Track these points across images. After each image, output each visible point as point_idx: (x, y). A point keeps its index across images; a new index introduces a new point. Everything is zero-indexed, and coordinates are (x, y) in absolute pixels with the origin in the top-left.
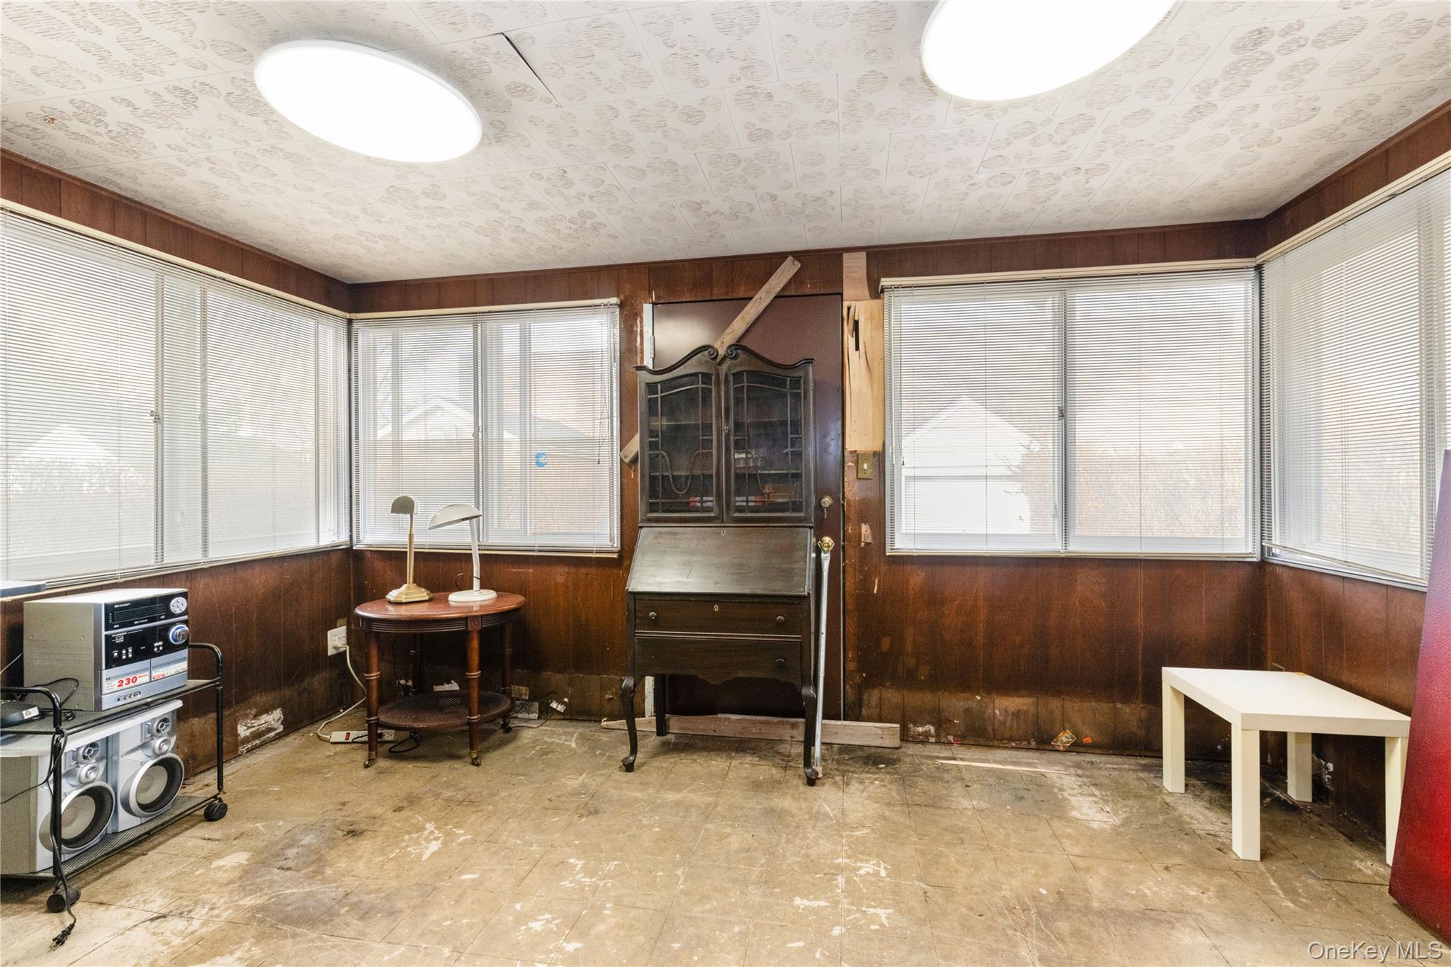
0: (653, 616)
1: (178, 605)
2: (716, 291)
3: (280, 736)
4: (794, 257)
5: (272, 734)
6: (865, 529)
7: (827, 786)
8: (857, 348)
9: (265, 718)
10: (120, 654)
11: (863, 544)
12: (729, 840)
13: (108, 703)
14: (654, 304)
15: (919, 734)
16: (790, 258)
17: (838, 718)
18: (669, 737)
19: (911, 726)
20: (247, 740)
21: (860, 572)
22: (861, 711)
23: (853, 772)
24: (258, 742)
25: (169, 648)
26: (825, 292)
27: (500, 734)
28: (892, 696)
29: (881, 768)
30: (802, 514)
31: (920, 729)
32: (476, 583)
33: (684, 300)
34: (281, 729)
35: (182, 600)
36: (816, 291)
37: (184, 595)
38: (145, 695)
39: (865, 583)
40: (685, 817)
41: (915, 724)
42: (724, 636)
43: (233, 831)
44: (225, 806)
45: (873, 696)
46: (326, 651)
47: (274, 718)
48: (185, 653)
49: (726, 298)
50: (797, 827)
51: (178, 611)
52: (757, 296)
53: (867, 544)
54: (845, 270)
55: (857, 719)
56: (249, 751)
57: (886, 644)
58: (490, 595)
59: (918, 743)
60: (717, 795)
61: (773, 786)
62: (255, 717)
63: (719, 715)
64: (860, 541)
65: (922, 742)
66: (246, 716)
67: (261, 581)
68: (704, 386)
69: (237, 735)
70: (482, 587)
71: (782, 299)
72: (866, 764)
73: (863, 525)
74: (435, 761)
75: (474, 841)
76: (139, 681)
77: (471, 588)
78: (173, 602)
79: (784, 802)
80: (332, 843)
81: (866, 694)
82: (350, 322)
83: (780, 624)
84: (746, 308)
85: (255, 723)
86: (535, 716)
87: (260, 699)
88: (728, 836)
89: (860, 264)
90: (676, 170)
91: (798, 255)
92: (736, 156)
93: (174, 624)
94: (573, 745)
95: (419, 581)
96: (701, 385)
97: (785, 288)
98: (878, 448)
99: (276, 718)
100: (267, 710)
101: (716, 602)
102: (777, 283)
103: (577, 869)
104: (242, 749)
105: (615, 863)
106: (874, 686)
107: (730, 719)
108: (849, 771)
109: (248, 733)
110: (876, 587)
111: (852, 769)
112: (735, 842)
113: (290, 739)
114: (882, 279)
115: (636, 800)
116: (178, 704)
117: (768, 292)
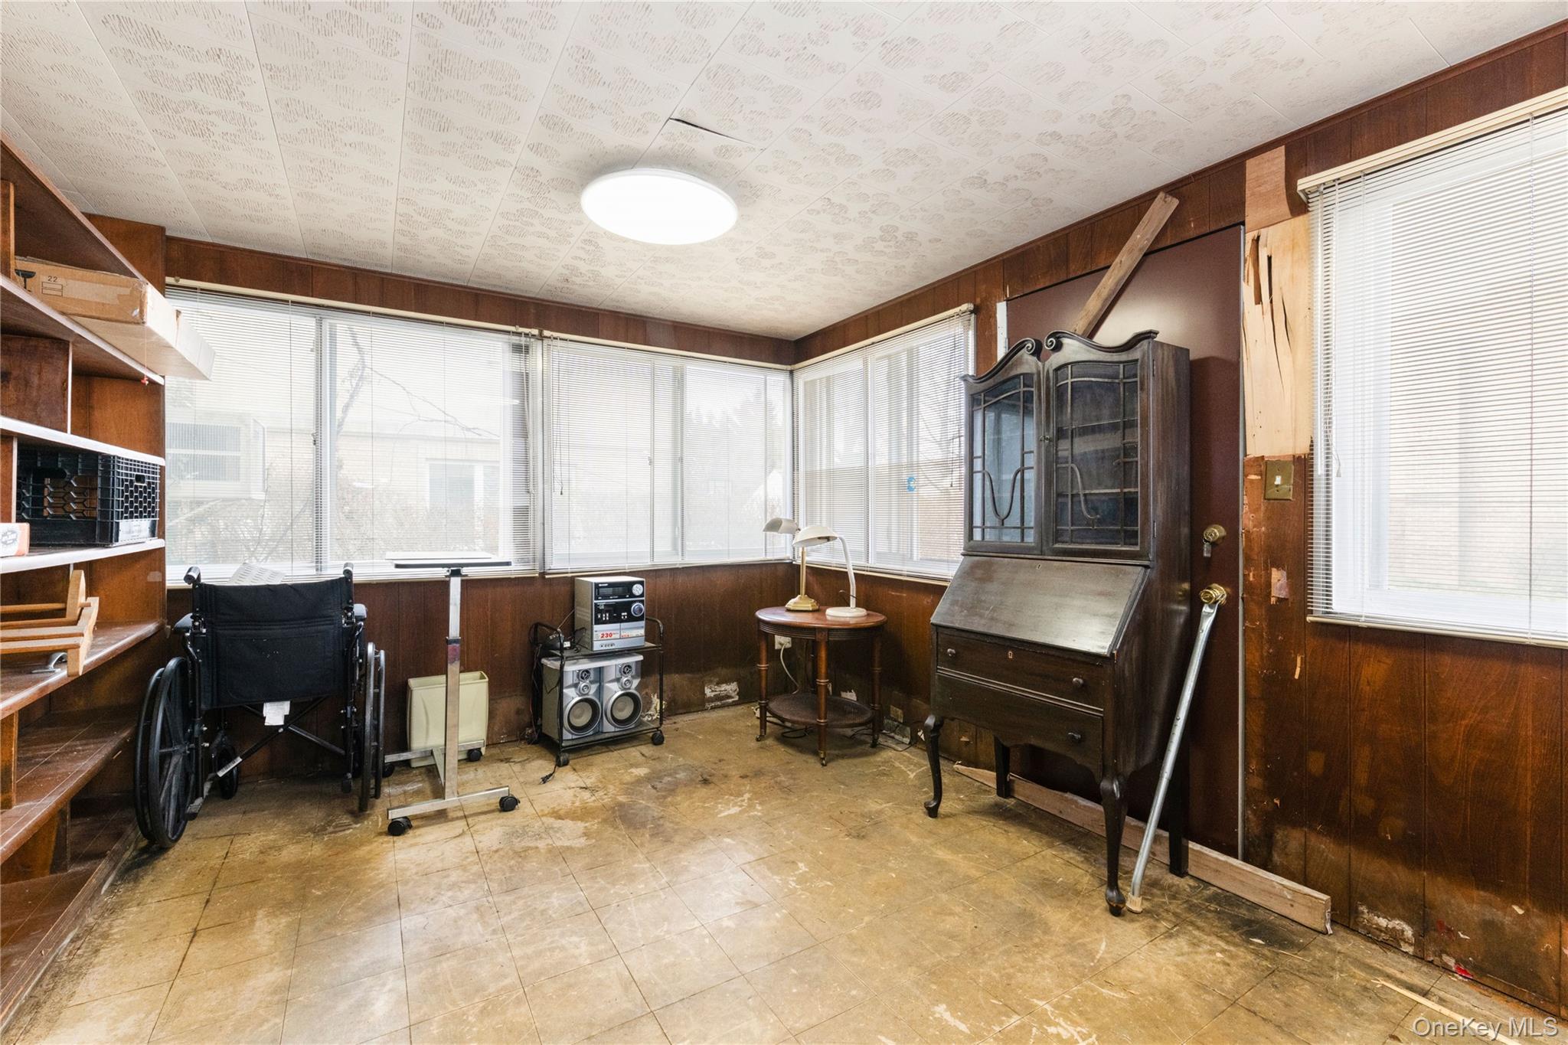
0: (951, 653)
1: (637, 590)
2: (1072, 267)
3: (735, 704)
4: (1167, 193)
5: (730, 700)
6: (1278, 578)
7: (1137, 925)
8: (1258, 300)
9: (724, 687)
10: (602, 616)
11: (1273, 600)
12: (947, 917)
13: (597, 646)
14: (1008, 300)
15: (1379, 929)
16: (1161, 195)
17: (1231, 852)
18: (1011, 802)
19: (1363, 909)
20: (711, 700)
21: (1270, 641)
22: (1270, 853)
23: (1198, 928)
24: (719, 703)
25: (631, 618)
26: (1219, 227)
27: (867, 747)
28: (1326, 849)
29: (1252, 943)
30: (1137, 548)
31: (1383, 922)
32: (853, 601)
33: (1038, 287)
34: (737, 698)
35: (640, 586)
36: (1206, 229)
37: (641, 583)
38: (618, 645)
39: (1279, 662)
40: (931, 877)
41: (1373, 909)
42: (1018, 690)
43: (657, 755)
44: (663, 738)
45: (1291, 840)
46: (774, 646)
47: (731, 688)
48: (642, 623)
49: (1084, 272)
50: (1036, 945)
51: (637, 594)
52: (1117, 260)
53: (1279, 600)
54: (1249, 184)
55: (1264, 866)
56: (713, 708)
57: (1316, 763)
58: (862, 612)
59: (1374, 942)
60: (989, 873)
61: (1066, 894)
62: (718, 684)
63: (1069, 795)
64: (1269, 595)
65: (1385, 945)
66: (711, 682)
67: (721, 580)
68: (1025, 389)
69: (704, 694)
70: (858, 605)
71: (1152, 256)
72: (1235, 927)
73: (1274, 570)
74: (801, 752)
75: (760, 818)
76: (613, 636)
77: (848, 605)
78: (635, 586)
79: (1056, 917)
80: (689, 783)
81: (1280, 832)
82: (791, 372)
83: (1077, 687)
84: (1104, 280)
85: (718, 689)
86: (907, 740)
87: (723, 672)
88: (952, 914)
89: (1274, 168)
90: (915, 156)
91: (1173, 188)
92: (954, 115)
93: (635, 602)
94: (912, 776)
95: (809, 593)
96: (1022, 389)
97: (1157, 239)
98: (1302, 449)
99: (734, 689)
100: (727, 681)
101: (1011, 648)
102: (1143, 236)
103: (797, 873)
104: (708, 706)
105: (829, 883)
106: (1295, 824)
107: (1076, 802)
108: (1192, 923)
109: (712, 694)
110: (1298, 670)
111: (1199, 923)
112: (949, 923)
113: (739, 707)
114: (1300, 181)
115: (907, 842)
116: (640, 658)
117: (1130, 251)
